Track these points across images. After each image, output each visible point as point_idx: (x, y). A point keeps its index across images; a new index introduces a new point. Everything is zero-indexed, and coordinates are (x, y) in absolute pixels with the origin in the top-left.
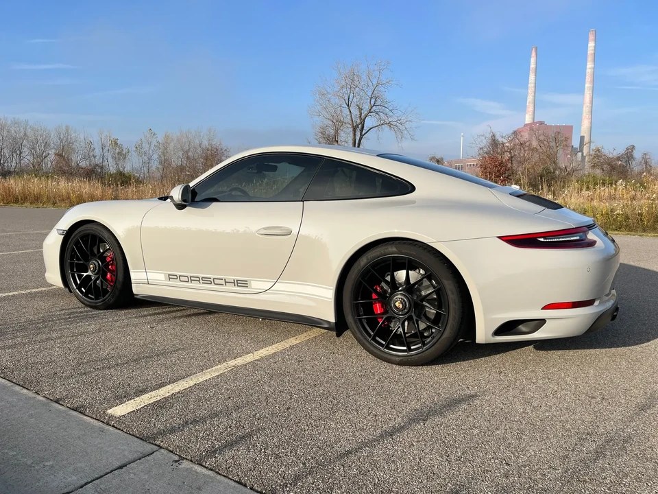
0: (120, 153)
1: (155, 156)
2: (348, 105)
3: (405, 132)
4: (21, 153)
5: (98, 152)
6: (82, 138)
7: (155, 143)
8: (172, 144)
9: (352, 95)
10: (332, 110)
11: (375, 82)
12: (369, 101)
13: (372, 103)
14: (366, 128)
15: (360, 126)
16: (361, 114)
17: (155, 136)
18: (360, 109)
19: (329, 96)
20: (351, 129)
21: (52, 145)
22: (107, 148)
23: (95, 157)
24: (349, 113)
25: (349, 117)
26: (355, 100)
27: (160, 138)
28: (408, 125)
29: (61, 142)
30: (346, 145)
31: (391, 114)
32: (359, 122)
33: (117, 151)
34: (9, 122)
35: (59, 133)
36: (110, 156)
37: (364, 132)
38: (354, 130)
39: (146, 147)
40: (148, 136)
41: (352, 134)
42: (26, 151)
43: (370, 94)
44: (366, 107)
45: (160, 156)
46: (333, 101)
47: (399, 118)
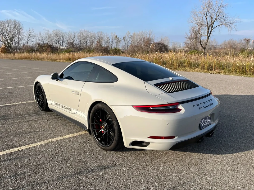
0: (118, 41)
1: (130, 41)
2: (206, 17)
3: (233, 27)
4: (87, 42)
5: (111, 41)
6: (106, 35)
7: (130, 36)
8: (136, 37)
9: (208, 12)
10: (198, 20)
11: (219, 6)
12: (216, 14)
13: (218, 15)
14: (214, 26)
15: (211, 26)
16: (212, 20)
17: (130, 34)
18: (212, 18)
19: (198, 13)
20: (207, 27)
21: (96, 39)
22: (114, 39)
23: (110, 42)
24: (206, 20)
25: (206, 22)
26: (209, 14)
27: (132, 34)
28: (234, 24)
29: (99, 37)
30: (204, 34)
31: (227, 19)
32: (211, 24)
33: (117, 40)
34: (83, 31)
35: (99, 34)
36: (115, 42)
37: (213, 28)
38: (208, 28)
39: (127, 37)
40: (128, 33)
41: (207, 30)
42: (88, 41)
43: (216, 11)
44: (215, 17)
45: (132, 41)
46: (199, 15)
47: (230, 21)
